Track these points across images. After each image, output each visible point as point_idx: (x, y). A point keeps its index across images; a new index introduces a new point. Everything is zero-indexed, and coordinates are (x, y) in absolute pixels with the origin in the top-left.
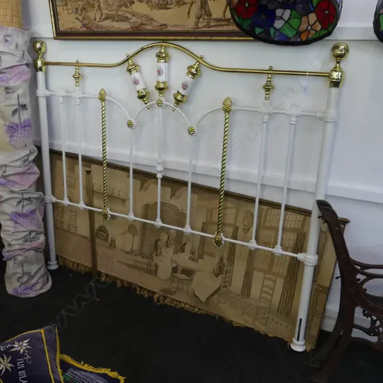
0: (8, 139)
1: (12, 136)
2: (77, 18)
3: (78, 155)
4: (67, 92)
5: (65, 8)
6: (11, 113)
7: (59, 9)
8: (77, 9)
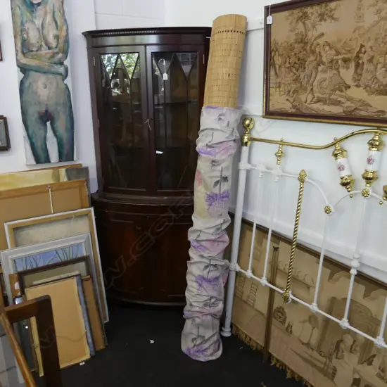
0: (206, 207)
1: (210, 205)
2: (287, 100)
3: (268, 229)
4: (268, 168)
5: (278, 89)
6: (213, 183)
7: (272, 91)
8: (289, 91)
